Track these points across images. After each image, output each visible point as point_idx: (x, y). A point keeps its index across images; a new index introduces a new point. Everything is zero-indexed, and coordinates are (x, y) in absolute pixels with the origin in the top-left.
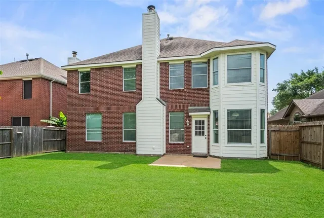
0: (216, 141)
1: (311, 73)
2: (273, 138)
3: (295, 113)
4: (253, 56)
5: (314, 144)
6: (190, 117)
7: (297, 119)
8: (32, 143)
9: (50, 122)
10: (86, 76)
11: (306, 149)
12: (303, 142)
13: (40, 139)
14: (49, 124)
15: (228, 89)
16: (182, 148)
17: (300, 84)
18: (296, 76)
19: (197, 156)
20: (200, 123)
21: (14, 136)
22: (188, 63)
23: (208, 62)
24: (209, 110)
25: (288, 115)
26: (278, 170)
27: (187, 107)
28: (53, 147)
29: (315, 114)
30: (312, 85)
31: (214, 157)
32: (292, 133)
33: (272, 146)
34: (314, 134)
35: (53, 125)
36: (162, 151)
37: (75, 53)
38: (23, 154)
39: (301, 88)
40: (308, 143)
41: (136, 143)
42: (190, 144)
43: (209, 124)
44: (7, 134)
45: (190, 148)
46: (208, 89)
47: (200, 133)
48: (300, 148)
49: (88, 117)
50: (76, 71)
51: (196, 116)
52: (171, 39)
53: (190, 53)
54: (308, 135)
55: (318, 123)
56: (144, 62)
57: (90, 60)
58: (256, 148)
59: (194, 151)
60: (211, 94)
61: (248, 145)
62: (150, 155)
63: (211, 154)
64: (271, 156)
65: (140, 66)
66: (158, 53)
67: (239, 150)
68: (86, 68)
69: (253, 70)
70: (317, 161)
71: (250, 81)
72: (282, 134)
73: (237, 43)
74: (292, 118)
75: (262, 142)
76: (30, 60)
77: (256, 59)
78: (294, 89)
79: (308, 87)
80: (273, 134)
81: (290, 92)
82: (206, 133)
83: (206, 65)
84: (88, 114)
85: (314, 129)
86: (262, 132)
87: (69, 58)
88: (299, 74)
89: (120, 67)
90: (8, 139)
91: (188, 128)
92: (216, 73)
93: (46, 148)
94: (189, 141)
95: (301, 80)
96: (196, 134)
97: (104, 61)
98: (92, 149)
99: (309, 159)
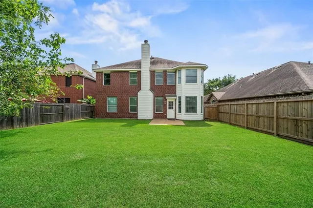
0: (180, 111)
1: (217, 80)
2: (206, 110)
3: (213, 99)
4: (198, 70)
5: (225, 113)
6: (166, 100)
7: (213, 101)
8: (75, 114)
9: (83, 101)
10: (108, 76)
11: (221, 115)
12: (219, 112)
13: (79, 111)
14: (82, 103)
15: (186, 86)
16: (162, 115)
17: (212, 85)
18: (210, 80)
19: (170, 119)
20: (171, 103)
21: (65, 109)
22: (165, 71)
23: (176, 72)
24: (176, 96)
25: (209, 100)
26: (211, 126)
27: (164, 94)
28: (86, 115)
29: (222, 99)
30: (218, 85)
31: (178, 120)
32: (215, 108)
33: (206, 115)
34: (225, 108)
35: (84, 103)
36: (152, 117)
37: (96, 62)
38: (70, 119)
39: (212, 87)
40: (222, 113)
41: (137, 113)
42: (166, 114)
43: (176, 104)
44: (60, 108)
45: (166, 116)
46: (175, 86)
47: (171, 108)
48: (218, 115)
49: (109, 99)
50: (102, 72)
51: (169, 99)
52: (153, 58)
53: (166, 67)
54: (222, 109)
55: (227, 103)
56: (142, 69)
57: (109, 67)
58: (199, 116)
59: (168, 117)
60: (177, 88)
61: (195, 114)
62: (145, 119)
63: (177, 118)
64: (205, 119)
65: (140, 72)
66: (149, 65)
67: (191, 116)
68: (108, 71)
69: (198, 77)
70: (227, 121)
71: (196, 82)
72: (210, 108)
73: (190, 63)
74: (211, 101)
75: (201, 112)
76: (67, 64)
77: (199, 72)
78: (209, 87)
79: (215, 86)
80: (206, 108)
81: (207, 89)
82: (174, 108)
83: (174, 74)
84: (109, 97)
85: (225, 106)
86: (202, 107)
87: (92, 65)
88: (212, 80)
89: (128, 72)
90: (61, 110)
91: (165, 105)
92: (180, 78)
93: (82, 116)
94: (165, 112)
95: (213, 83)
96: (169, 109)
97: (119, 68)
98: (111, 117)
99: (222, 120)
